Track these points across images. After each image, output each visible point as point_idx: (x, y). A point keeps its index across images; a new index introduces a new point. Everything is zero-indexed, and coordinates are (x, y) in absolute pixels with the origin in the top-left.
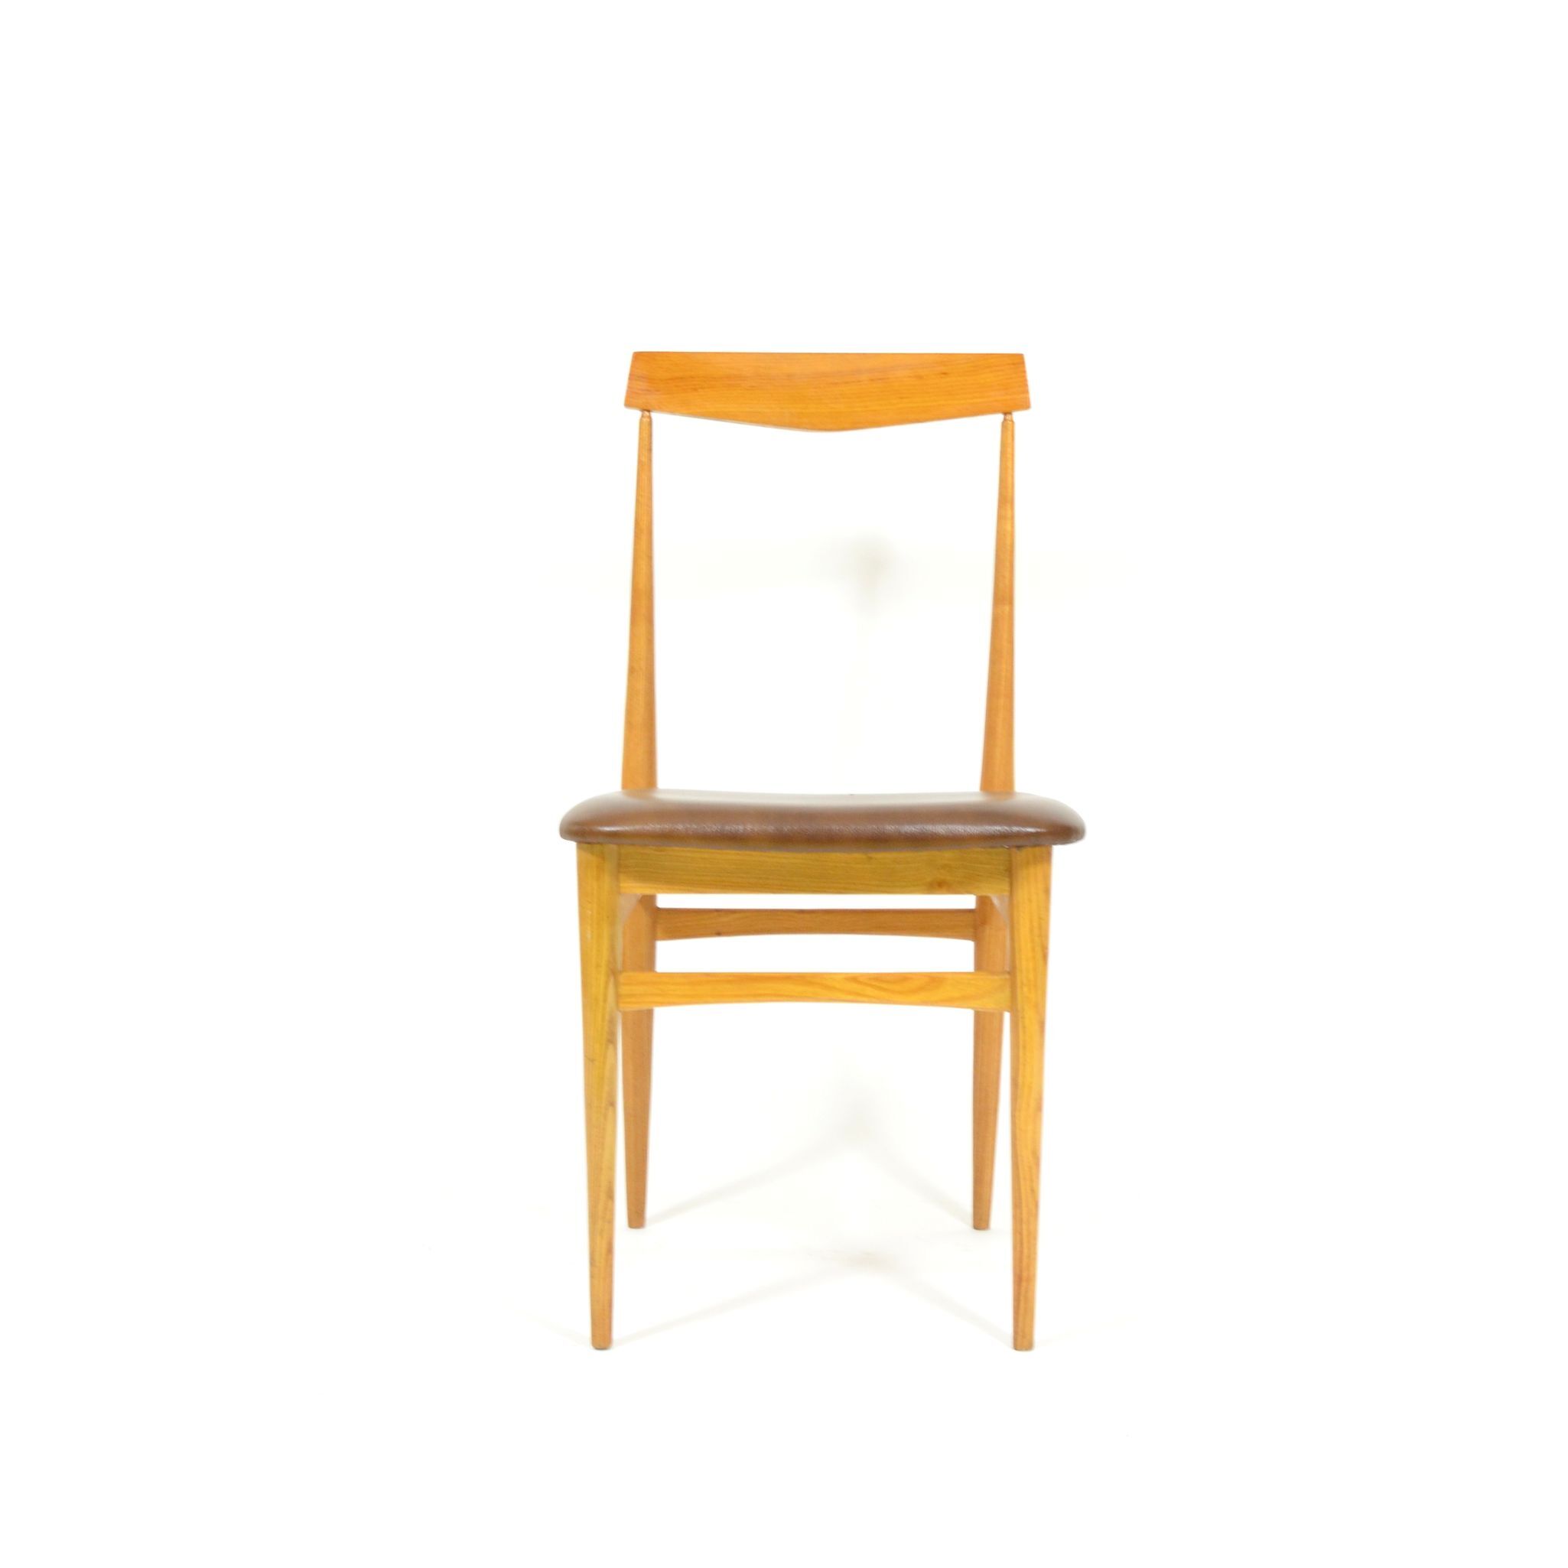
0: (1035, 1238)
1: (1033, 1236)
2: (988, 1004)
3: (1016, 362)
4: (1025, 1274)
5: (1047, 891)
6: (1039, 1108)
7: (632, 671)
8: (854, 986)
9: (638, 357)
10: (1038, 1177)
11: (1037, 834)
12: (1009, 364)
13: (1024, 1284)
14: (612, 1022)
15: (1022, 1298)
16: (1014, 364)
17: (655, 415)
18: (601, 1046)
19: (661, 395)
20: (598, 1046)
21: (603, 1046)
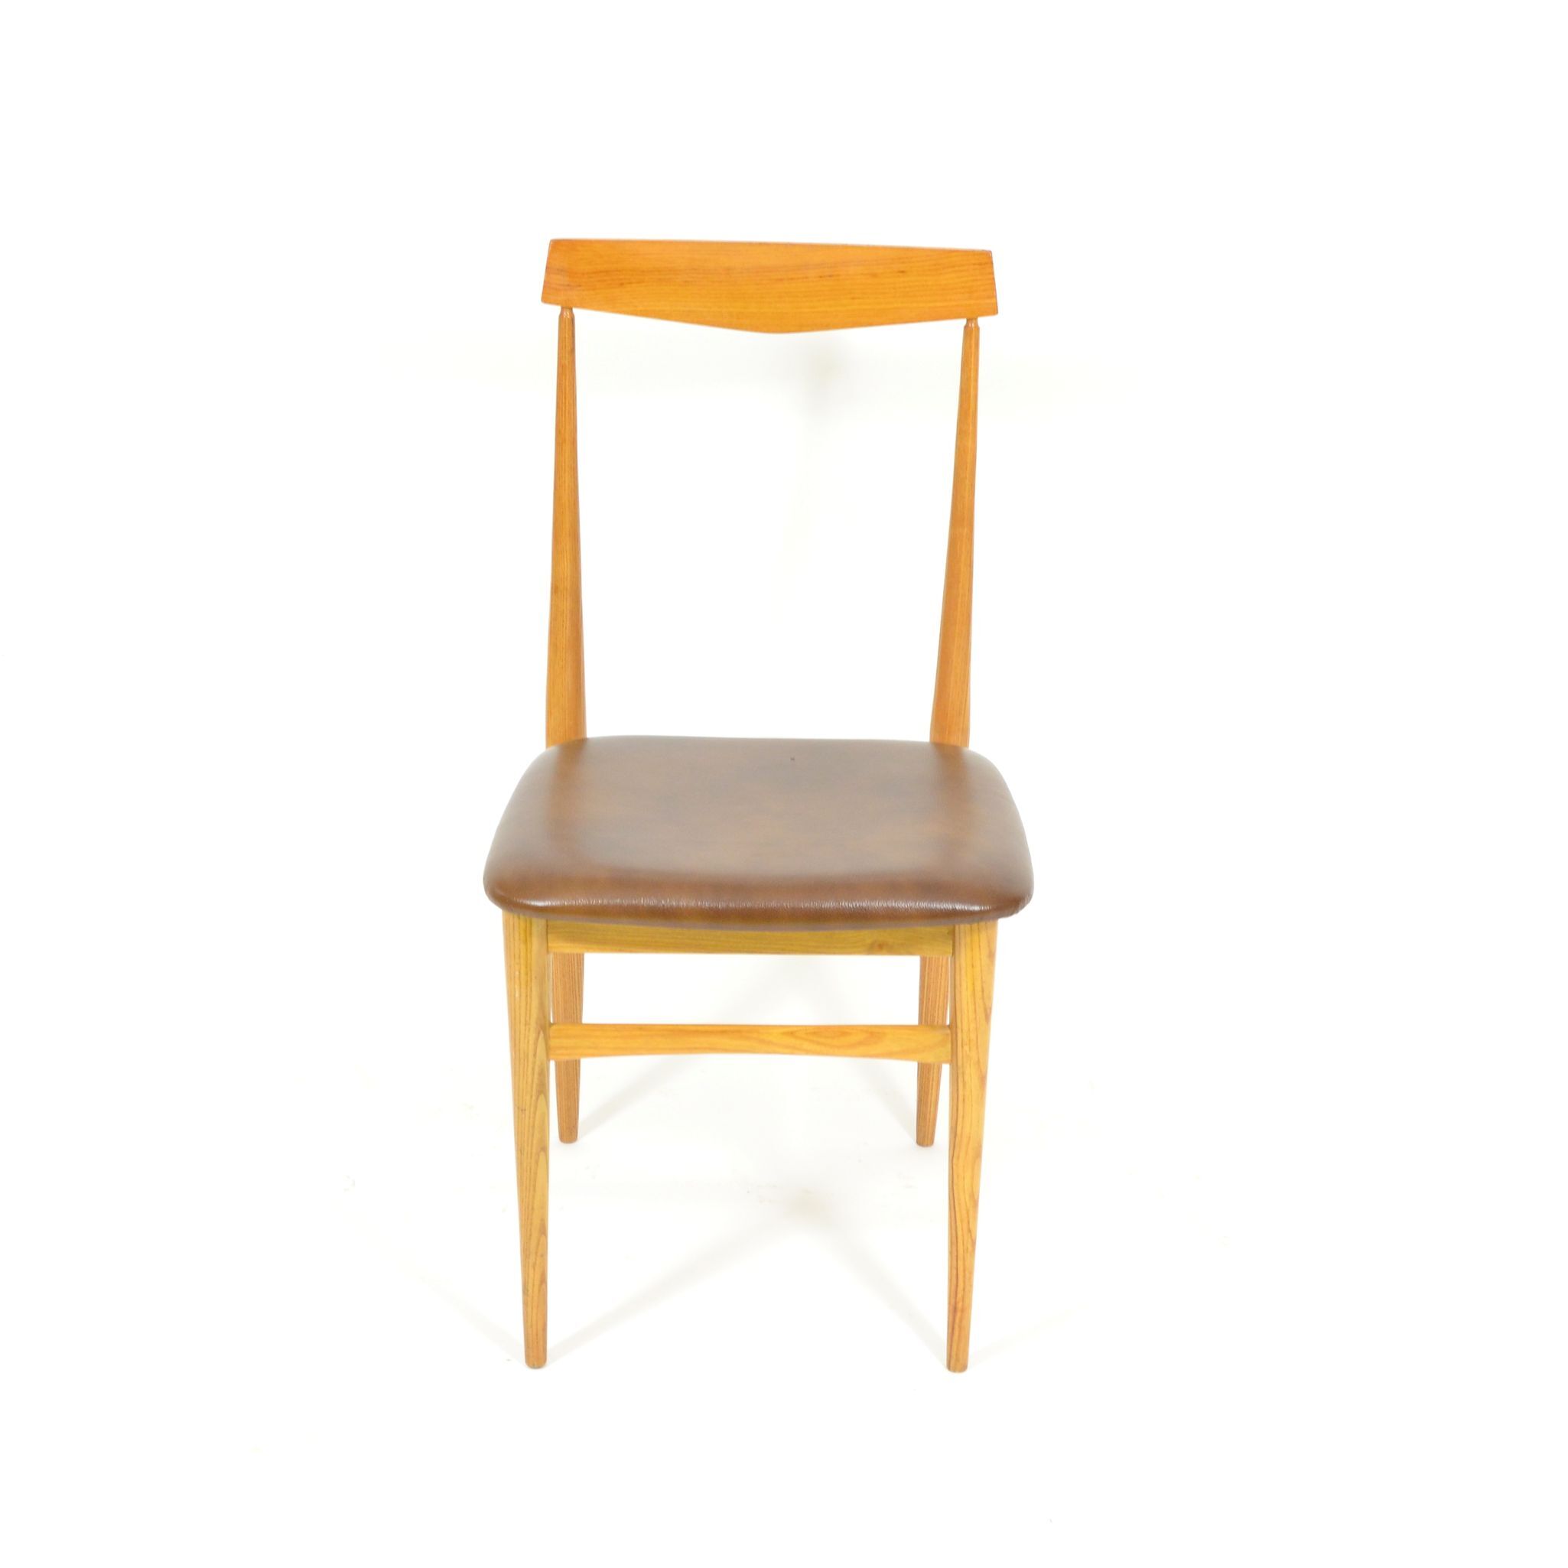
0: (971, 1273)
1: (968, 1272)
2: (929, 1058)
3: (982, 261)
4: (960, 1306)
5: (991, 955)
6: (978, 1155)
7: (555, 589)
8: (792, 1041)
9: (556, 246)
10: (975, 1218)
11: (980, 912)
12: (974, 264)
13: (959, 1314)
14: (543, 1075)
15: (956, 1326)
16: (980, 264)
17: (578, 312)
18: (531, 1097)
19: (583, 290)
20: (528, 1098)
21: (534, 1098)
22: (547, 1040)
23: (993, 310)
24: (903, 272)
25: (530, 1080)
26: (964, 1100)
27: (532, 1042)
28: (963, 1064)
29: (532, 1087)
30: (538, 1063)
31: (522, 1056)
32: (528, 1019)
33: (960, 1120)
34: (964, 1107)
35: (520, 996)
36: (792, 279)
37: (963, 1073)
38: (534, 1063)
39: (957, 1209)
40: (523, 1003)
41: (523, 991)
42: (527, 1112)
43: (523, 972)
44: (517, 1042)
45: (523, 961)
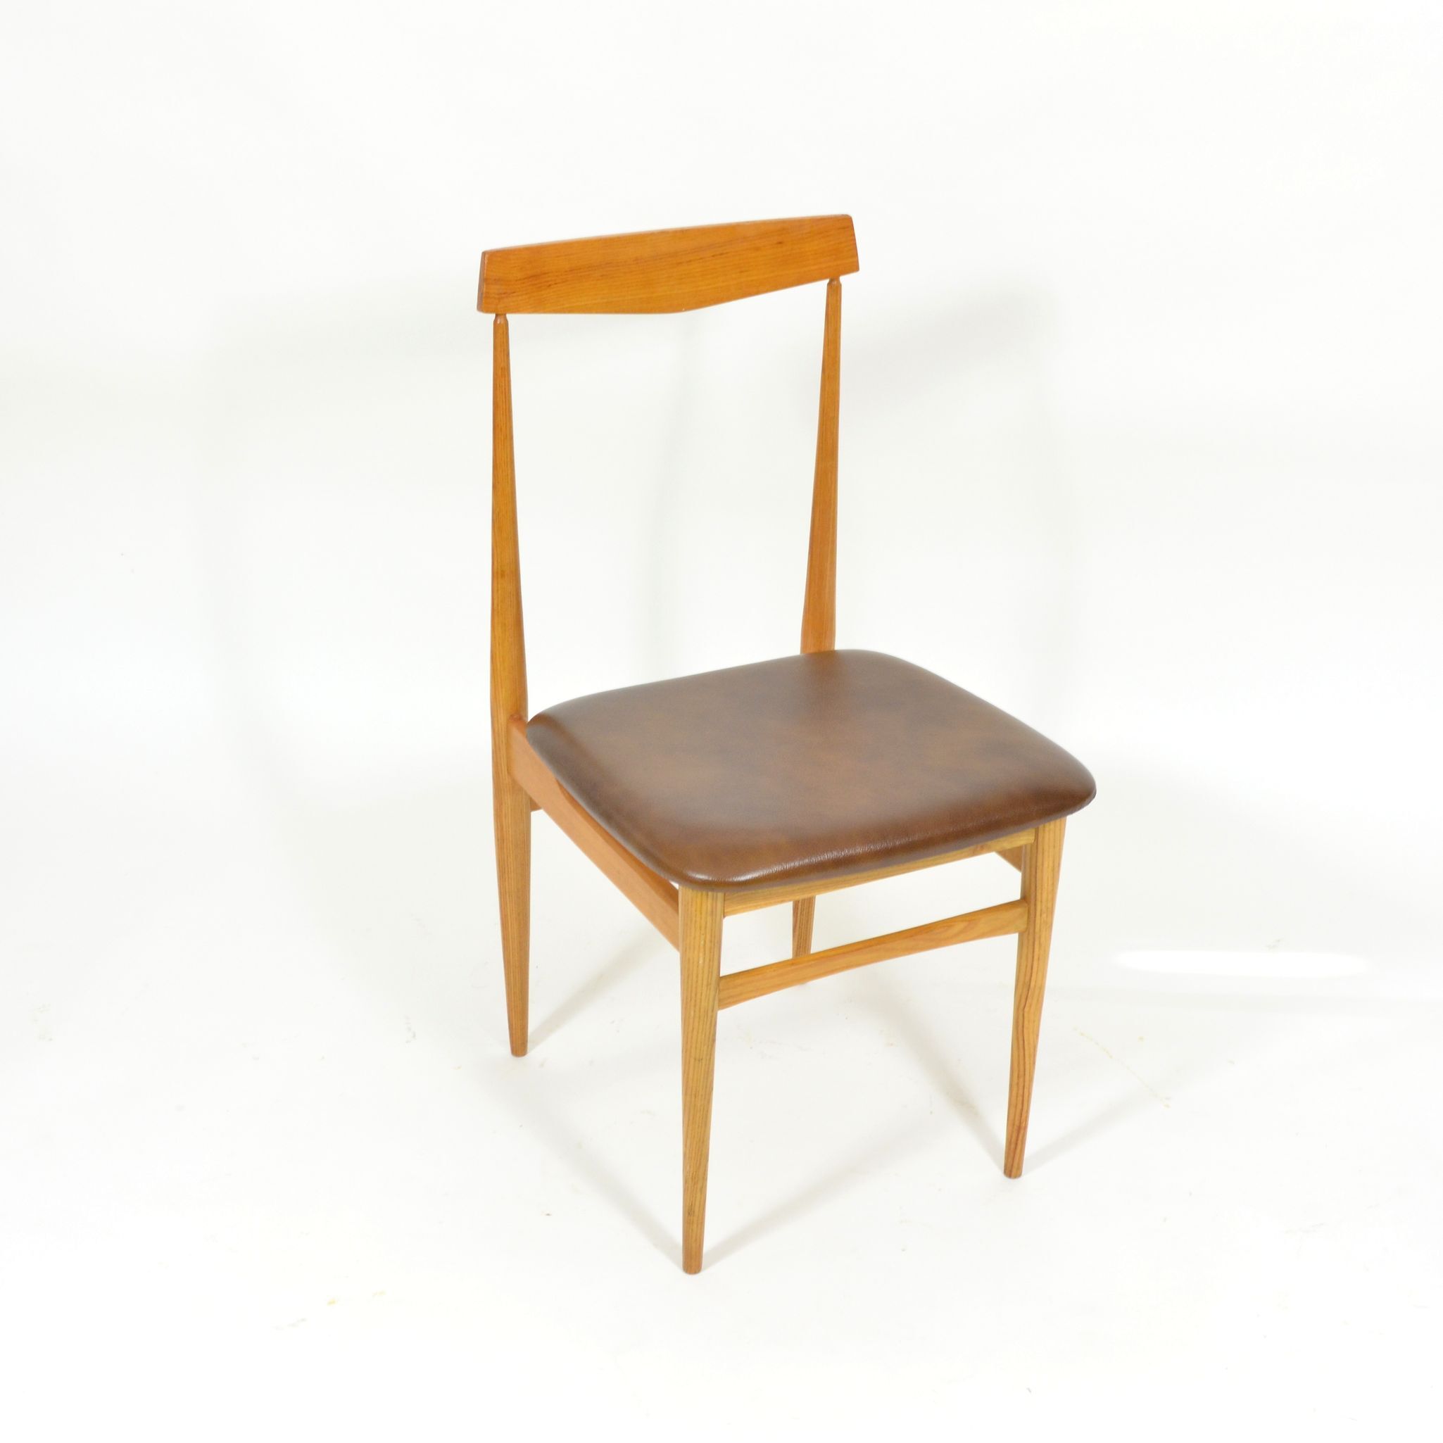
3: (844, 224)
4: (1023, 1125)
9: (487, 257)
12: (840, 228)
13: (1022, 1132)
15: (1019, 1142)
16: (843, 228)
18: (708, 1047)
19: (518, 296)
23: (854, 267)
24: (780, 243)
26: (1039, 959)
28: (1040, 930)
33: (1034, 975)
34: (1038, 964)
36: (690, 261)
37: (1040, 938)
39: (1026, 1048)
42: (704, 1061)
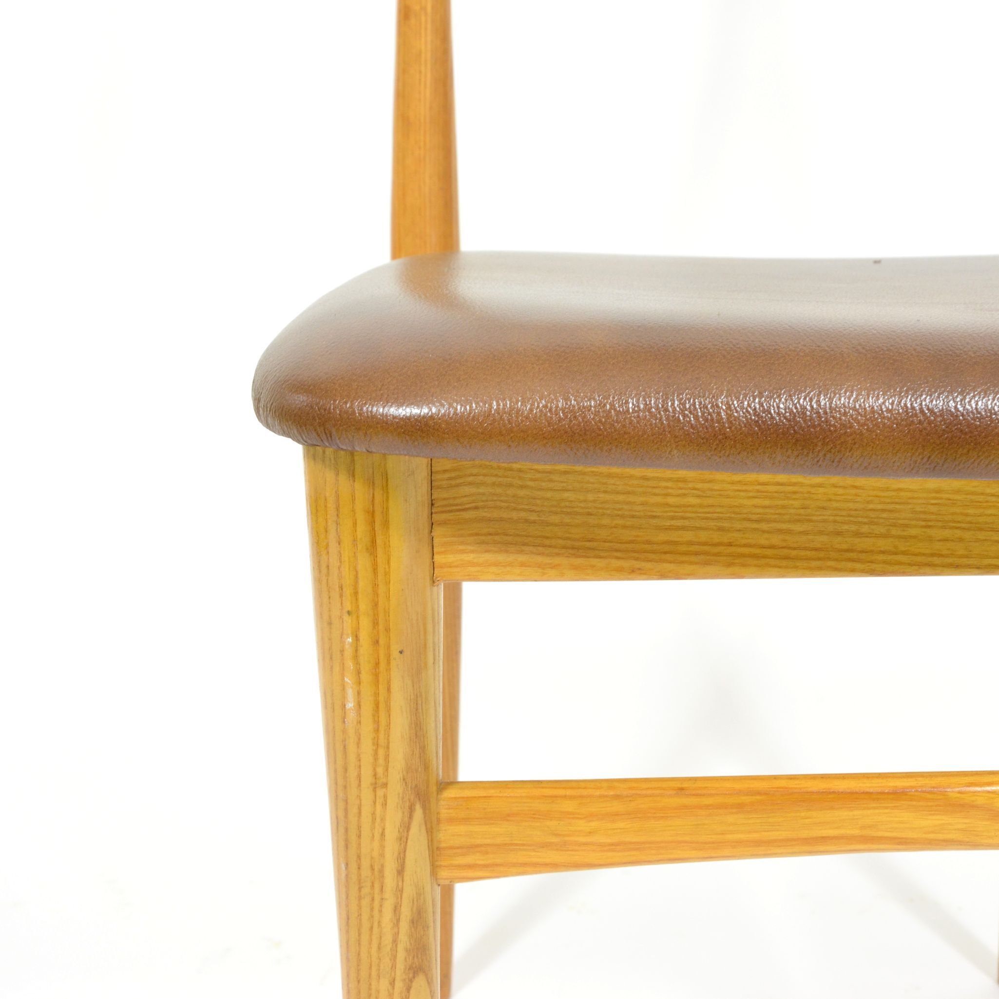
18: (393, 983)
20: (384, 984)
21: (399, 985)
22: (431, 828)
25: (388, 939)
27: (392, 833)
29: (394, 958)
30: (409, 891)
31: (366, 872)
32: (380, 770)
35: (359, 705)
38: (399, 891)
40: (367, 728)
41: (367, 691)
43: (364, 636)
44: (353, 837)
45: (364, 605)
